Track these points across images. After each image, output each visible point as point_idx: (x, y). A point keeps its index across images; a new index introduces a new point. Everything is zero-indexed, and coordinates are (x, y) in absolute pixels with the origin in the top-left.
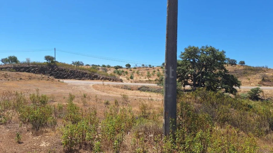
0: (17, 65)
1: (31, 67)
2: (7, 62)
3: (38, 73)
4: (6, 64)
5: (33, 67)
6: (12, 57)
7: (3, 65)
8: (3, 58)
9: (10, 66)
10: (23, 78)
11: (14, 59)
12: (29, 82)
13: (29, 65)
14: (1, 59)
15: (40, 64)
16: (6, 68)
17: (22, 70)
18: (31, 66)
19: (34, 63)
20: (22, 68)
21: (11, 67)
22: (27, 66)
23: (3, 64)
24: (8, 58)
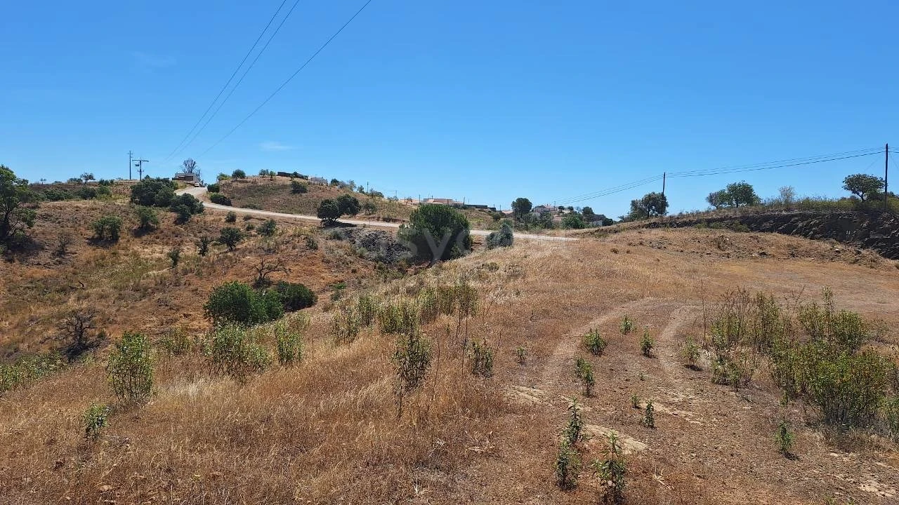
0: (751, 210)
1: (796, 216)
2: (722, 203)
3: (818, 236)
4: (721, 208)
5: (803, 217)
6: (739, 185)
7: (714, 211)
8: (713, 192)
9: (731, 214)
10: (769, 251)
11: (743, 193)
12: (791, 265)
13: (788, 210)
14: (708, 195)
15: (827, 206)
16: (722, 220)
17: (767, 225)
18: (796, 212)
19: (807, 204)
20: (767, 219)
21: (736, 218)
22: (784, 213)
23: (713, 208)
24: (726, 192)
